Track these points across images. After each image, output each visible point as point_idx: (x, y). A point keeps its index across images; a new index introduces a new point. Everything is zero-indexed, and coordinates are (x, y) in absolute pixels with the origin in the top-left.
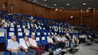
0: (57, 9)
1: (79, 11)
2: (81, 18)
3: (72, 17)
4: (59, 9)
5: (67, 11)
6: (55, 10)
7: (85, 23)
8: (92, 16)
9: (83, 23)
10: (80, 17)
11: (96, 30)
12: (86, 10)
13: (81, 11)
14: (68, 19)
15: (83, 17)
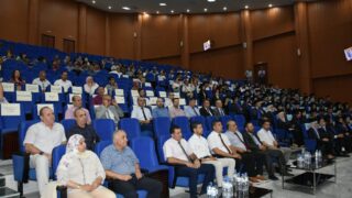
0: (146, 16)
1: (235, 17)
2: (245, 45)
3: (207, 45)
4: (153, 15)
5: (186, 20)
6: (137, 19)
7: (265, 66)
8: (293, 33)
9: (256, 68)
10: (241, 45)
11: (313, 100)
12: (267, 9)
13: (247, 14)
14: (191, 55)
15: (255, 43)
